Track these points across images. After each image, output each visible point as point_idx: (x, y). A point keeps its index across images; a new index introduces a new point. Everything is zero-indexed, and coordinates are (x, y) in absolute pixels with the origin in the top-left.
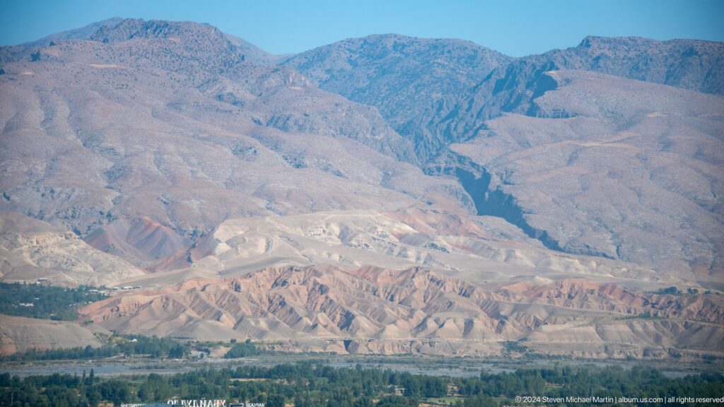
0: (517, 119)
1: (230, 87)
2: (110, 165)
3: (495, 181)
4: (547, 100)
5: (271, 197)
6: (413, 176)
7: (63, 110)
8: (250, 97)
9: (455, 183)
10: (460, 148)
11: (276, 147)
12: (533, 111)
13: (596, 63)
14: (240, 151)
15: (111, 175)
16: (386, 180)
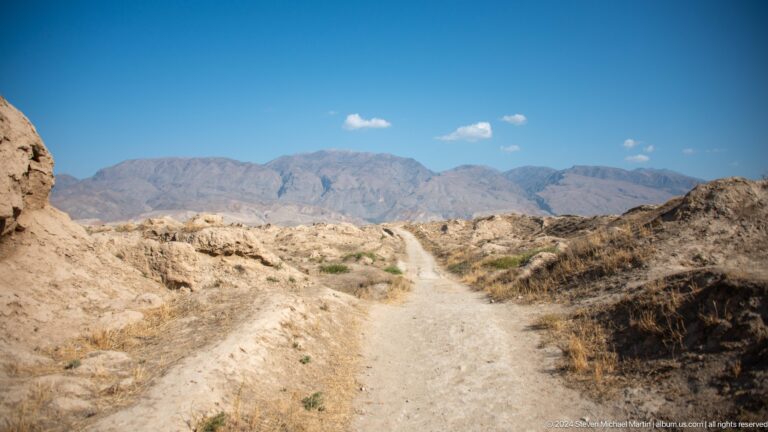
0: (554, 186)
1: (483, 180)
2: (451, 199)
3: (545, 202)
4: (561, 181)
5: (488, 206)
6: (525, 201)
7: (443, 187)
8: (487, 182)
9: (535, 202)
10: (538, 194)
11: (492, 194)
12: (558, 184)
13: (576, 172)
14: (483, 195)
15: (453, 202)
16: (518, 202)
